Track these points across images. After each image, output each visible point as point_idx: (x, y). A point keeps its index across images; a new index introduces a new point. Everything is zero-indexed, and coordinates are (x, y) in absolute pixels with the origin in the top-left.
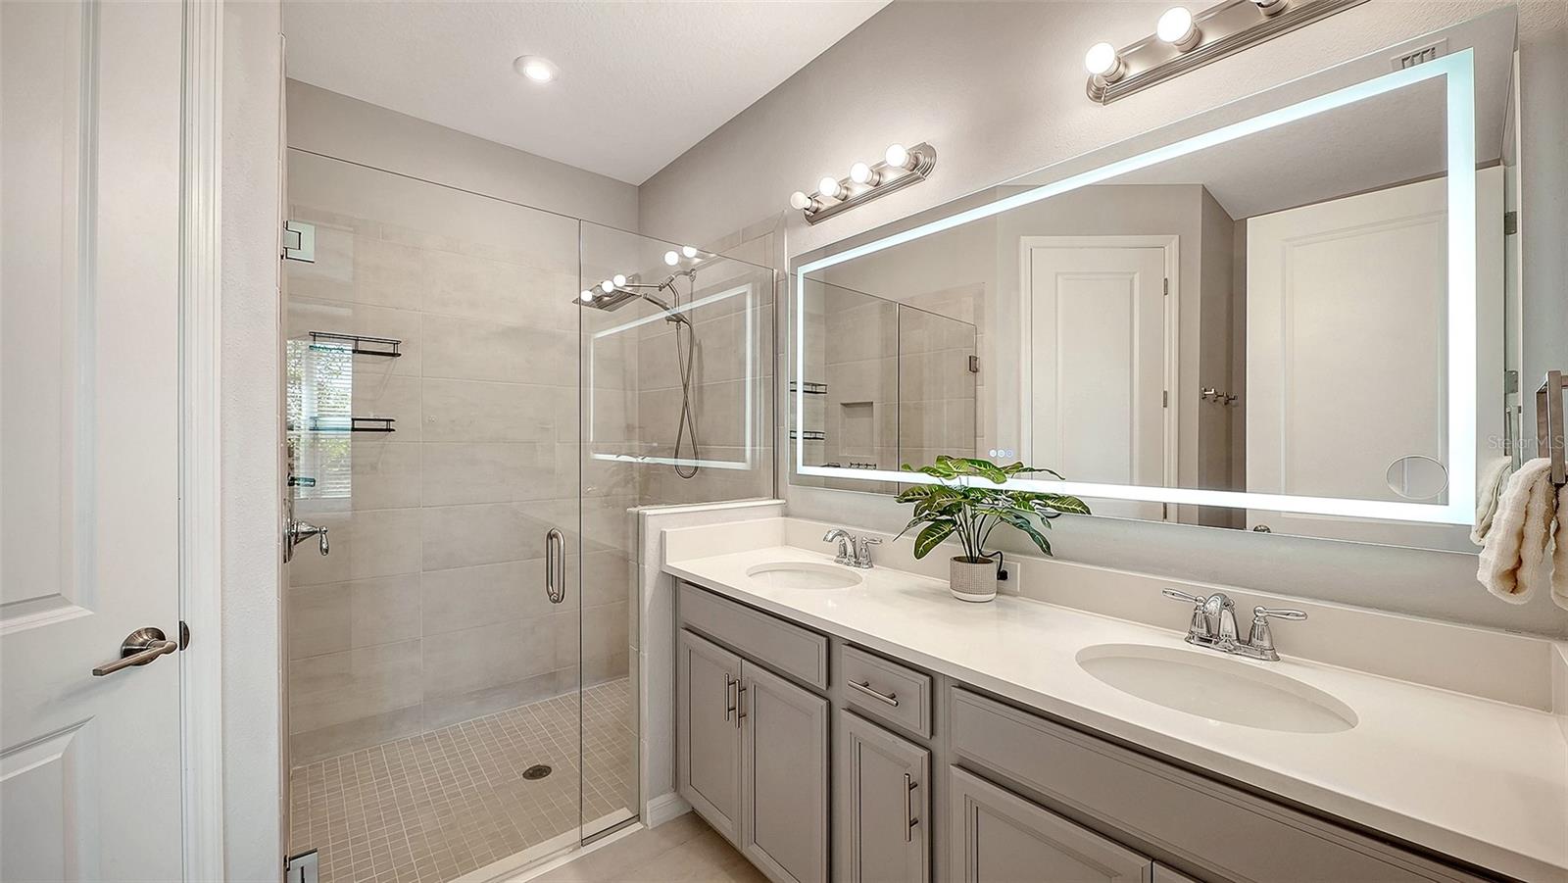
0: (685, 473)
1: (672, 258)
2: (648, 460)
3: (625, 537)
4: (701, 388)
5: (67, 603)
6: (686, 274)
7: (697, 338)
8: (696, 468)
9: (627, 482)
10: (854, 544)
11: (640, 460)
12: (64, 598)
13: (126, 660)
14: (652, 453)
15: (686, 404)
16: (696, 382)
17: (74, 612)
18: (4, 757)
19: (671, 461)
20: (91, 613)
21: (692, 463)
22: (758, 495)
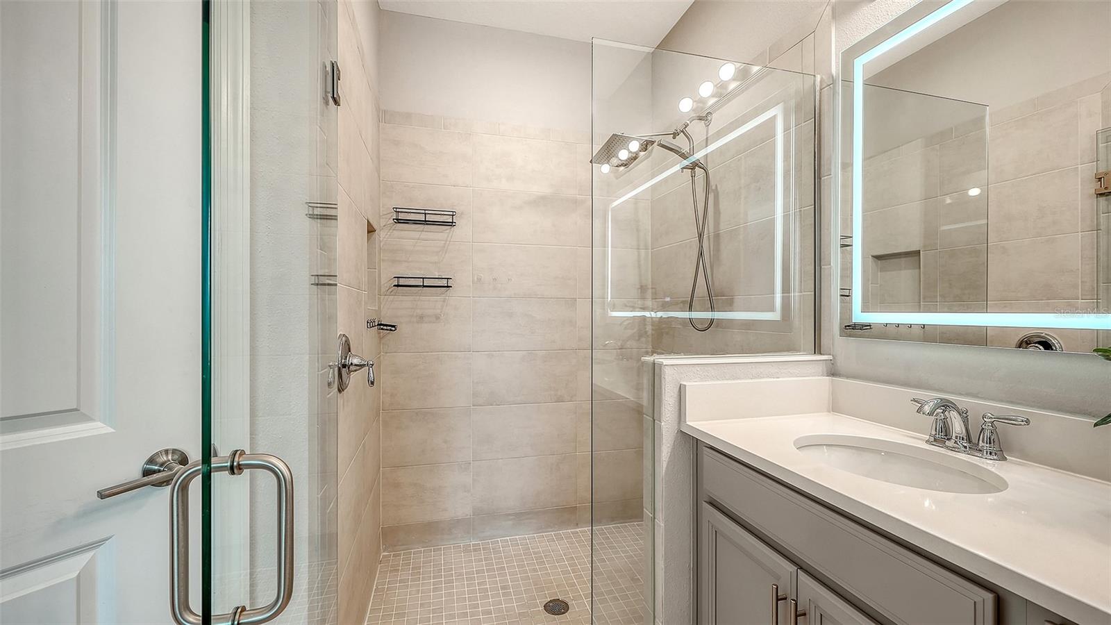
0: (700, 327)
1: (686, 105)
2: (660, 314)
3: (638, 388)
4: (717, 236)
5: (87, 418)
6: (700, 119)
7: (712, 183)
8: (712, 321)
9: (640, 336)
10: (966, 421)
11: (653, 314)
12: (82, 413)
13: (146, 479)
14: (664, 307)
15: (701, 254)
16: (712, 230)
17: (96, 428)
18: (3, 577)
19: (686, 315)
20: (114, 431)
21: (708, 315)
22: (791, 349)
